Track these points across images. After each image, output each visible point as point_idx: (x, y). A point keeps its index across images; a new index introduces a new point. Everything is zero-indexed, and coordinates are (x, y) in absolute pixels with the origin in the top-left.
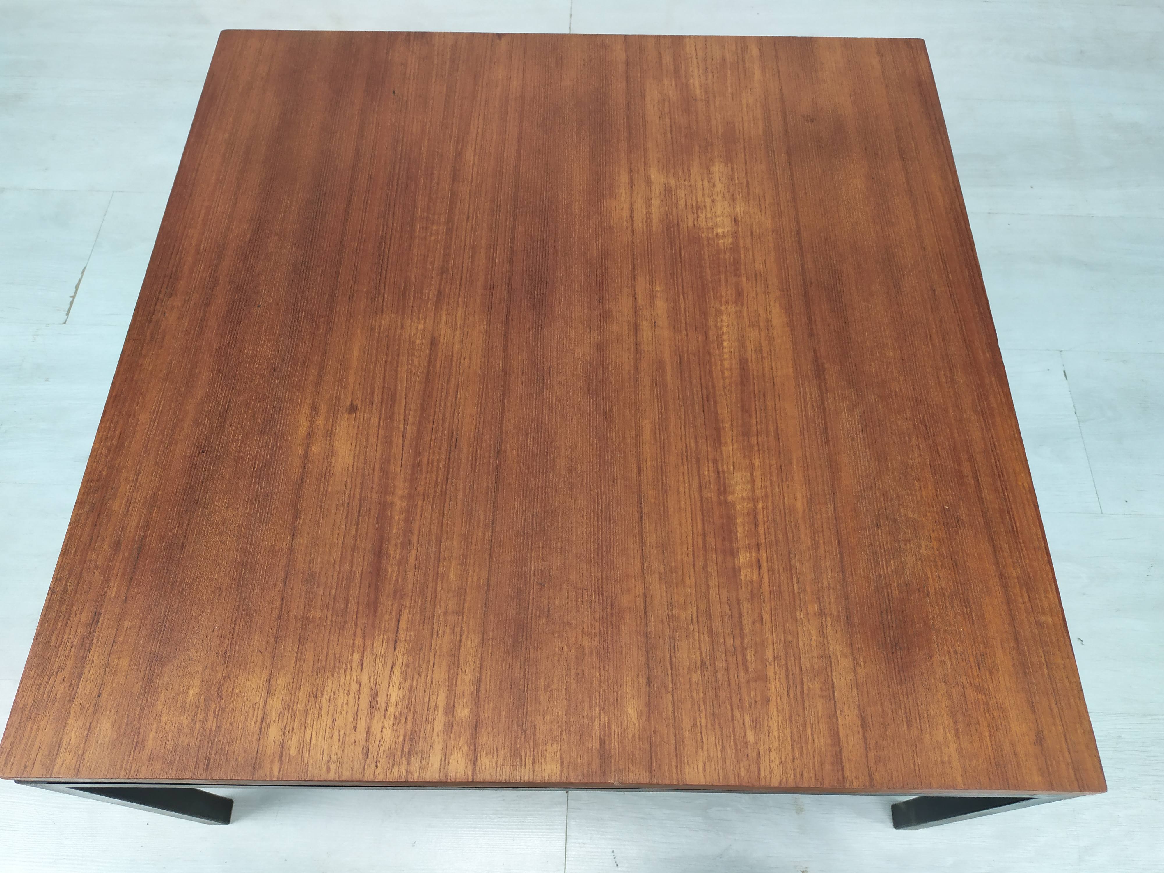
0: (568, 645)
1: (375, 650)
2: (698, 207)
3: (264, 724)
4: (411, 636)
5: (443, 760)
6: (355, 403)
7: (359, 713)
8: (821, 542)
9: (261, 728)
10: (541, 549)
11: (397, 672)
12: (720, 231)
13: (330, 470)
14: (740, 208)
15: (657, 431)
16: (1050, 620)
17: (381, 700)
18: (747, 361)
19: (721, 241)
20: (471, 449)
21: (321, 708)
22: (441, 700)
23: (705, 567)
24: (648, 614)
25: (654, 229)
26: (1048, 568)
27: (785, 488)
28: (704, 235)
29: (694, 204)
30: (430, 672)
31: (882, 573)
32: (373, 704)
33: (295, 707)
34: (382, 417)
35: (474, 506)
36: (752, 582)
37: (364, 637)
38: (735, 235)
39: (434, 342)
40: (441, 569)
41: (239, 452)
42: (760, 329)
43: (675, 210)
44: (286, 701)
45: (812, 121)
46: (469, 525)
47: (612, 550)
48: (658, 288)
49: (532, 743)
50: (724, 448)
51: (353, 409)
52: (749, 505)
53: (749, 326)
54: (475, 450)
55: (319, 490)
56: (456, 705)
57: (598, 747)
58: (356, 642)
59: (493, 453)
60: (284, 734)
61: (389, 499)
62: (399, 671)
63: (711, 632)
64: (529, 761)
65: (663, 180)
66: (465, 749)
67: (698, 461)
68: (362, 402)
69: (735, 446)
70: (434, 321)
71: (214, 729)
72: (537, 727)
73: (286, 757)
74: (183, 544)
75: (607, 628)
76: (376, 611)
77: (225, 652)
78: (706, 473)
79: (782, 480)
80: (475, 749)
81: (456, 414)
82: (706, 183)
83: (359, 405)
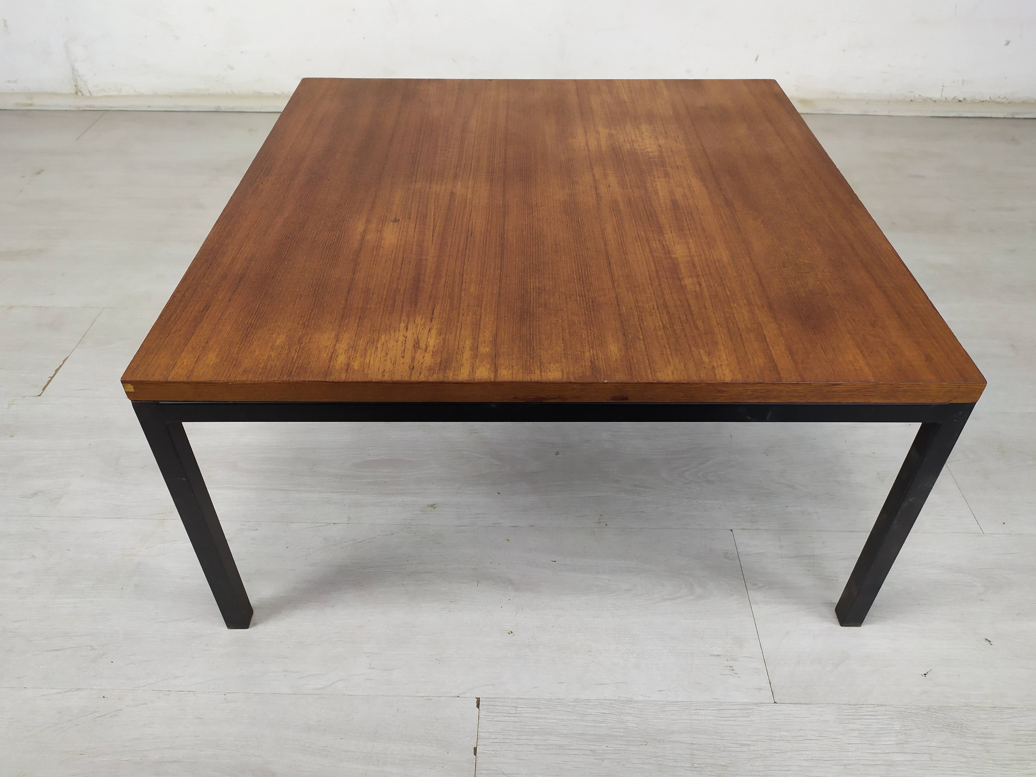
0: (562, 319)
1: (416, 322)
2: (633, 141)
3: (333, 355)
4: (443, 316)
5: (471, 371)
6: (397, 218)
7: (406, 350)
8: (744, 274)
9: (331, 357)
10: (537, 278)
11: (434, 332)
12: (649, 150)
13: (380, 246)
14: (662, 141)
15: (616, 228)
16: (921, 306)
17: (422, 345)
18: (677, 200)
19: (651, 154)
20: (482, 237)
21: (377, 348)
22: (468, 343)
23: (660, 285)
24: (620, 305)
25: (603, 150)
26: (914, 283)
27: (713, 251)
28: (639, 152)
29: (630, 140)
30: (458, 332)
31: (791, 286)
32: (416, 346)
33: (357, 347)
34: (418, 224)
35: (486, 260)
36: (695, 291)
37: (408, 316)
38: (661, 152)
39: (452, 194)
40: (464, 287)
41: (315, 238)
42: (684, 188)
43: (617, 143)
44: (350, 345)
45: (705, 109)
46: (484, 268)
47: (590, 278)
48: (609, 172)
49: (538, 363)
50: (666, 236)
51: (396, 221)
52: (687, 259)
53: (676, 186)
54: (485, 237)
55: (373, 254)
56: (479, 346)
57: (590, 364)
58: (402, 318)
59: (498, 238)
60: (349, 359)
61: (424, 257)
62: (436, 331)
63: (668, 313)
64: (538, 371)
65: (607, 131)
66: (488, 366)
67: (648, 240)
68: (403, 218)
69: (674, 235)
70: (453, 185)
71: (295, 357)
72: (542, 356)
73: (351, 370)
74: (273, 277)
75: (590, 312)
76: (416, 305)
77: (304, 324)
78: (655, 245)
79: (710, 248)
80: (496, 366)
81: (471, 223)
82: (637, 132)
83: (401, 219)
